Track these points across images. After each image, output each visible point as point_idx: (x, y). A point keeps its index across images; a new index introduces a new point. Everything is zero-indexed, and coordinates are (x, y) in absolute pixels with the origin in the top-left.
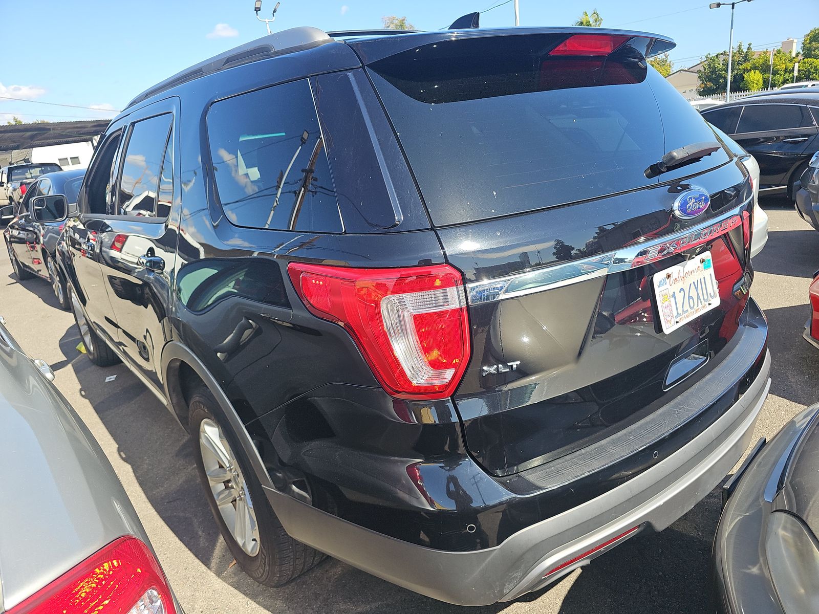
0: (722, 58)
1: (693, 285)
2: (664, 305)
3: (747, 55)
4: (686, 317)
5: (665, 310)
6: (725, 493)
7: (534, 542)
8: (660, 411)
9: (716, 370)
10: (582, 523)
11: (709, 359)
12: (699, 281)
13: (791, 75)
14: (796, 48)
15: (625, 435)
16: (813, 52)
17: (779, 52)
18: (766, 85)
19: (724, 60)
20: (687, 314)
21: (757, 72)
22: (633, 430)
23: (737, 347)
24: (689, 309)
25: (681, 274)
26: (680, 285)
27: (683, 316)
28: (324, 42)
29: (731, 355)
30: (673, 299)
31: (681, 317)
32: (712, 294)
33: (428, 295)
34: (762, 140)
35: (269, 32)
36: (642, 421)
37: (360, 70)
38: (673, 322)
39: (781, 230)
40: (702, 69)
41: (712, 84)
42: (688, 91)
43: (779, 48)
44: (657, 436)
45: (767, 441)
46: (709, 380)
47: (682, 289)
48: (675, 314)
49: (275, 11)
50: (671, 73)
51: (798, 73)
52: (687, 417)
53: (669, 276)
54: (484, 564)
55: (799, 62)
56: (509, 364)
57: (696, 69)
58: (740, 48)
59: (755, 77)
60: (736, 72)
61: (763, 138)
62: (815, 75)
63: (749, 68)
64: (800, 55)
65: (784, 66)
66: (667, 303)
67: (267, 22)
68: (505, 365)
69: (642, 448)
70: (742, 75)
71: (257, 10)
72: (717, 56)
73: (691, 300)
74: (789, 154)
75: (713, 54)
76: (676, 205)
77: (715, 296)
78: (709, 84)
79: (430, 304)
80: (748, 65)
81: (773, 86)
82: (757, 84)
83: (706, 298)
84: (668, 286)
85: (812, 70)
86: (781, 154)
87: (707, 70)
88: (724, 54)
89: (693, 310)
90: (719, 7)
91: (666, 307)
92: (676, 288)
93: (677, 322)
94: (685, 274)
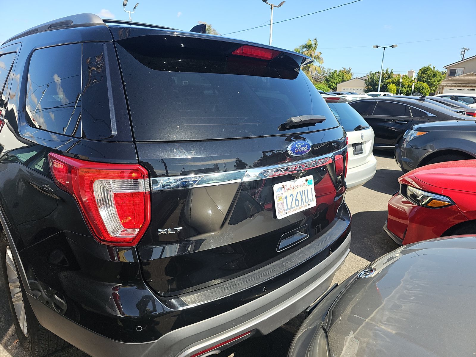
0: (377, 74)
1: (299, 193)
2: (279, 203)
3: (390, 75)
4: (293, 210)
5: (280, 205)
6: (306, 314)
7: (179, 339)
8: (274, 263)
9: (314, 242)
10: (212, 328)
11: (309, 236)
12: (303, 191)
13: (411, 89)
14: (415, 76)
15: (249, 276)
16: (422, 79)
17: (406, 76)
18: (398, 92)
19: (378, 76)
20: (294, 209)
21: (394, 85)
22: (255, 274)
23: (330, 230)
24: (295, 207)
25: (292, 186)
26: (291, 192)
27: (291, 210)
28: (98, 24)
29: (325, 235)
30: (285, 200)
31: (289, 210)
32: (311, 200)
33: (130, 182)
34: (386, 120)
35: (130, 19)
36: (262, 269)
37: (111, 43)
38: (284, 212)
39: (389, 169)
40: (367, 79)
41: (372, 88)
42: (359, 89)
43: (406, 74)
44: (267, 278)
45: (339, 285)
46: (308, 248)
47: (292, 195)
48: (286, 208)
49: (135, 8)
50: (352, 79)
51: (414, 88)
52: (288, 268)
53: (283, 187)
54: (147, 351)
55: (415, 83)
56: (175, 229)
57: (364, 78)
58: (387, 71)
59: (393, 87)
60: (384, 83)
61: (387, 119)
62: (422, 90)
63: (390, 82)
64: (416, 79)
65: (407, 84)
66: (281, 202)
67: (130, 13)
68: (173, 229)
69: (256, 285)
70: (386, 85)
71: (125, 5)
72: (376, 73)
73: (297, 202)
74: (399, 129)
75: (373, 72)
76: (289, 147)
77: (313, 200)
78: (370, 87)
79: (125, 188)
80: (390, 80)
81: (401, 93)
82: (393, 91)
83: (307, 201)
84: (283, 192)
85: (421, 88)
86: (395, 129)
87: (369, 80)
88: (378, 73)
89: (298, 207)
90: (378, 48)
91: (280, 204)
92: (288, 194)
93: (286, 213)
94: (294, 186)
